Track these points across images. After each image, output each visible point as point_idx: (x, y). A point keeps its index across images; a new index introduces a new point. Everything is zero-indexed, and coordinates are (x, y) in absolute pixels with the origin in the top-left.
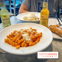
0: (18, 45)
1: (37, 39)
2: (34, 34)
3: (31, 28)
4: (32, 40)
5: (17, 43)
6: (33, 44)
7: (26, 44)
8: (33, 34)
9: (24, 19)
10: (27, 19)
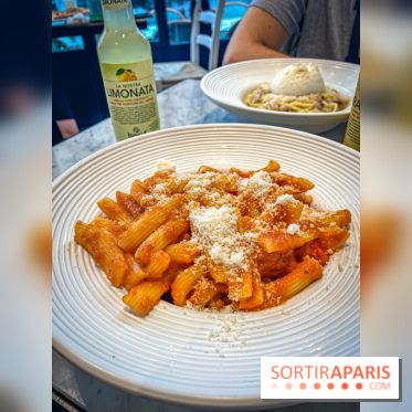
0: (145, 280)
1: (299, 259)
2: (285, 216)
3: (273, 168)
4: (259, 261)
5: (144, 266)
6: (260, 298)
7: (204, 284)
8: (276, 220)
9: (243, 98)
10: (265, 98)
